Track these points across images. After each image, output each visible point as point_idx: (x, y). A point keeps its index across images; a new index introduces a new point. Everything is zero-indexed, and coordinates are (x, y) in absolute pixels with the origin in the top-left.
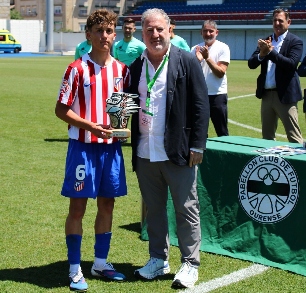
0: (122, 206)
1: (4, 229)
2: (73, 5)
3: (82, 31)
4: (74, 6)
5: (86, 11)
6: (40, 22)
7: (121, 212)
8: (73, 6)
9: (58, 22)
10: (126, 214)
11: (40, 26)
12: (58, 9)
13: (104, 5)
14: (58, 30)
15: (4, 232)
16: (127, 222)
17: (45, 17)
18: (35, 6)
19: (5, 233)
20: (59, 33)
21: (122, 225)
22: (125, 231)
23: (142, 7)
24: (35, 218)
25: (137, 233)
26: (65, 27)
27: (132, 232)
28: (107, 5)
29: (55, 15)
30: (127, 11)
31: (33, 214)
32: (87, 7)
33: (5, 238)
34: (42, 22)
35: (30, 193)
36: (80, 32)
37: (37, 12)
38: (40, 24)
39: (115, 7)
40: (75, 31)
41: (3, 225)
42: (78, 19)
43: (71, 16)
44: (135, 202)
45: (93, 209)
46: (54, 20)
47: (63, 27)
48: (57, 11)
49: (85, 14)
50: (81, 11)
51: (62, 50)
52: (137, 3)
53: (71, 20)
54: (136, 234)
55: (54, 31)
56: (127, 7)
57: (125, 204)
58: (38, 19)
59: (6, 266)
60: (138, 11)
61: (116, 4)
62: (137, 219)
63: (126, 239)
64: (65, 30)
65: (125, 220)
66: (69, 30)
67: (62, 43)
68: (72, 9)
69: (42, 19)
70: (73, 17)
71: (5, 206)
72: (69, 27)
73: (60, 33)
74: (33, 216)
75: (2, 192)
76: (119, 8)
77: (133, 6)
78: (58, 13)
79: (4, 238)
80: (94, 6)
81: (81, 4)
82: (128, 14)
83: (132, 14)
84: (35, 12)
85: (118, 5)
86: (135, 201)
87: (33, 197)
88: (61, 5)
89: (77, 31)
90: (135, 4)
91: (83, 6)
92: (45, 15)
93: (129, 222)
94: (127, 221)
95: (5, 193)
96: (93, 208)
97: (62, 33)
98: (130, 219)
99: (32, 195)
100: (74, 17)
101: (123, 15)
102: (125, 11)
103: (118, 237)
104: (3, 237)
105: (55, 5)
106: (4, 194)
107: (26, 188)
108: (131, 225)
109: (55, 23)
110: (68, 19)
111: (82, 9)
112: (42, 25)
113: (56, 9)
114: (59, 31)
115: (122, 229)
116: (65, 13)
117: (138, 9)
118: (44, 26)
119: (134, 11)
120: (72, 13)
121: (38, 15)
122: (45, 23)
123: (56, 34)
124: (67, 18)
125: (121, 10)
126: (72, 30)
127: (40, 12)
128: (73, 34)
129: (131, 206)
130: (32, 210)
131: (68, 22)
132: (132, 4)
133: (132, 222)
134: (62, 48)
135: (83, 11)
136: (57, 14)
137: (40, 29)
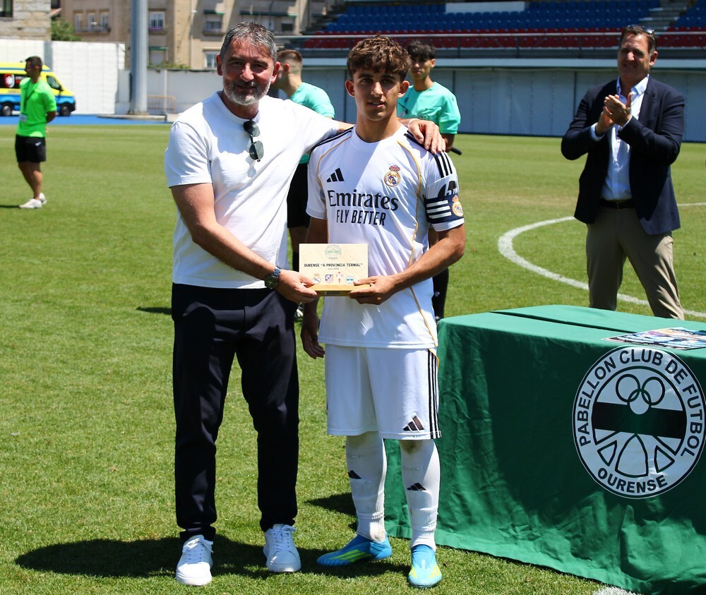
0: (312, 458)
1: (54, 504)
2: (191, 9)
3: (210, 69)
4: (194, 11)
5: (220, 25)
6: (118, 46)
7: (310, 469)
8: (191, 13)
9: (157, 48)
10: (322, 474)
11: (118, 56)
12: (157, 19)
13: (259, 10)
14: (158, 66)
15: (54, 511)
16: (324, 492)
17: (129, 36)
18: (107, 10)
19: (57, 512)
20: (159, 71)
21: (313, 498)
22: (321, 511)
23: (346, 16)
24: (123, 481)
25: (347, 517)
26: (172, 58)
27: (335, 513)
28: (267, 11)
29: (151, 32)
30: (310, 26)
31: (116, 473)
32: (221, 16)
33: (59, 523)
34: (122, 46)
35: (109, 427)
36: (205, 71)
37: (111, 25)
38: (117, 51)
39: (286, 15)
40: (194, 67)
41: (52, 494)
42: (202, 40)
43: (187, 35)
44: (340, 449)
45: (248, 463)
46: (149, 42)
47: (167, 59)
48: (154, 23)
49: (217, 30)
50: (208, 22)
51: (165, 110)
52: (333, 7)
53: (185, 44)
54: (346, 519)
55: (149, 67)
56: (311, 15)
57: (319, 452)
58: (111, 40)
59: (62, 584)
60: (335, 24)
61: (287, 9)
62: (346, 486)
63: (322, 528)
64: (172, 66)
65: (319, 487)
66: (181, 67)
67: (165, 95)
68: (190, 17)
69: (121, 41)
70: (190, 38)
71: (55, 453)
72: (180, 58)
73: (161, 72)
74: (116, 477)
75: (47, 424)
76: (294, 18)
77: (324, 13)
78: (157, 27)
79: (55, 524)
80: (238, 12)
81: (208, 9)
82: (314, 32)
83: (323, 32)
84: (107, 25)
85: (292, 11)
86: (340, 447)
87: (115, 435)
88: (163, 10)
89: (200, 68)
90: (330, 9)
91: (213, 13)
92: (129, 31)
93: (329, 492)
94: (323, 489)
95: (52, 425)
96: (248, 460)
97: (165, 72)
98: (330, 486)
99: (113, 430)
100: (192, 37)
101: (303, 33)
102: (306, 25)
103: (306, 524)
104: (53, 521)
105: (150, 10)
106: (51, 427)
107: (100, 415)
108: (333, 498)
109: (151, 49)
110: (180, 42)
111: (212, 19)
112: (122, 54)
113: (152, 18)
114: (158, 68)
115: (313, 507)
116: (172, 28)
117: (335, 20)
118: (126, 57)
119: (328, 24)
120: (188, 29)
121: (112, 33)
122: (128, 49)
123: (154, 73)
124: (177, 38)
125: (298, 23)
126: (187, 65)
127: (116, 26)
128: (189, 73)
129: (331, 457)
130: (115, 462)
131: (178, 47)
132: (322, 10)
133: (336, 492)
134: (165, 106)
135: (213, 24)
136: (156, 29)
137: (118, 63)
